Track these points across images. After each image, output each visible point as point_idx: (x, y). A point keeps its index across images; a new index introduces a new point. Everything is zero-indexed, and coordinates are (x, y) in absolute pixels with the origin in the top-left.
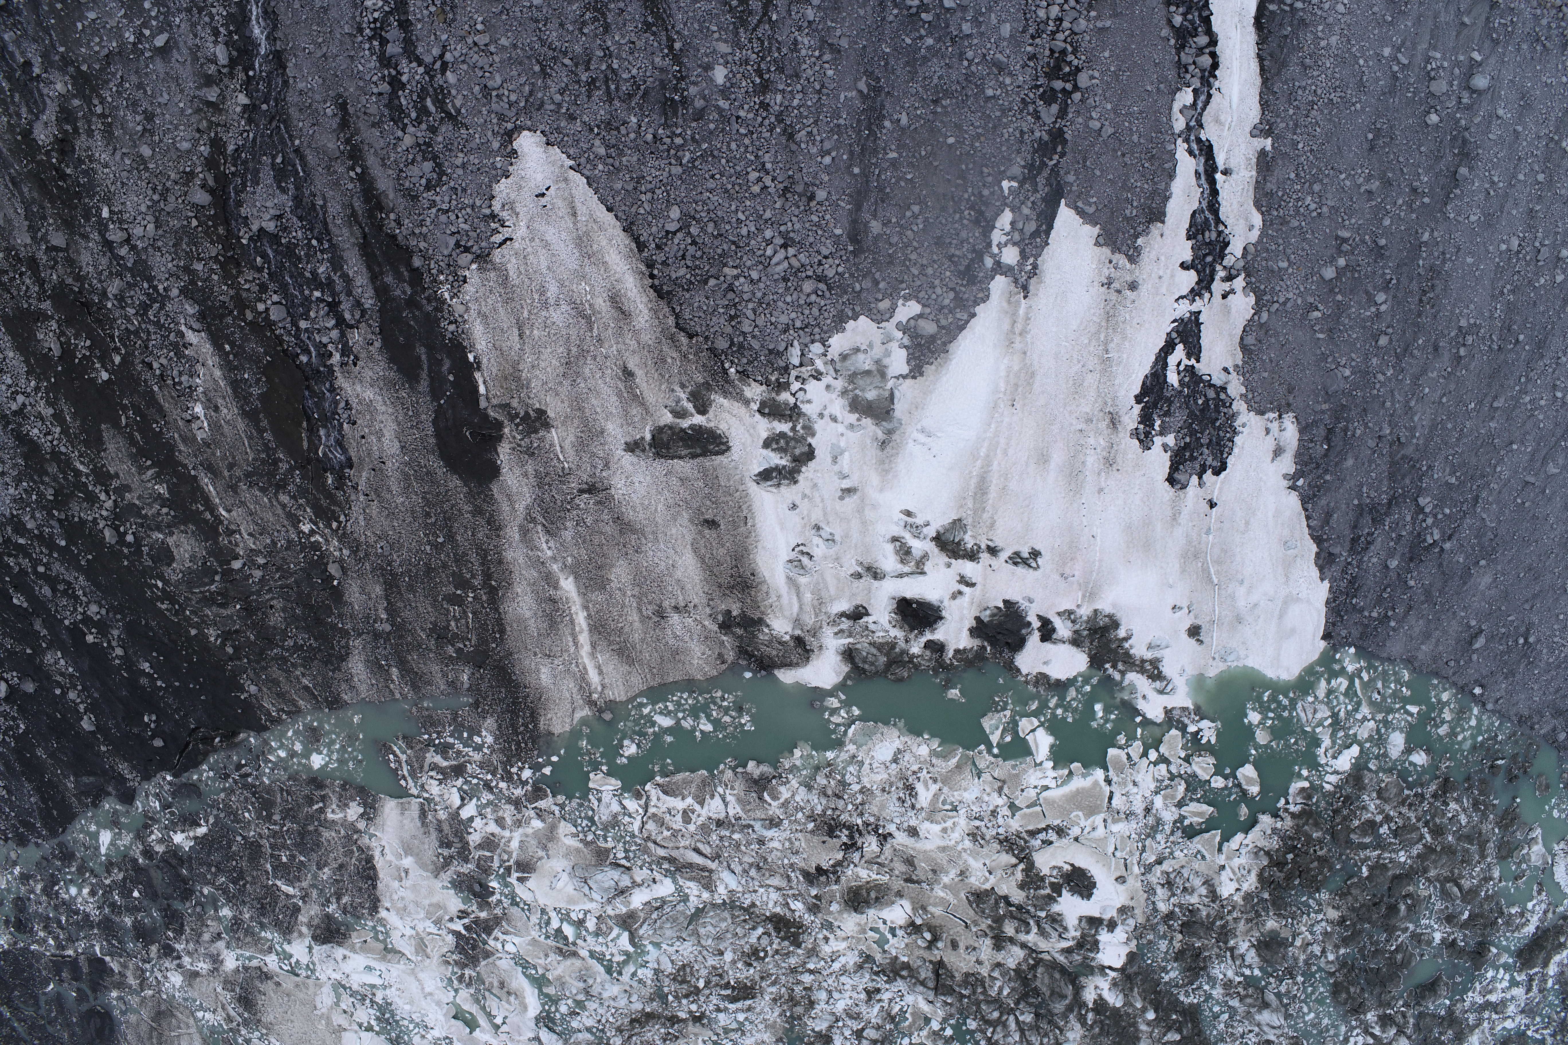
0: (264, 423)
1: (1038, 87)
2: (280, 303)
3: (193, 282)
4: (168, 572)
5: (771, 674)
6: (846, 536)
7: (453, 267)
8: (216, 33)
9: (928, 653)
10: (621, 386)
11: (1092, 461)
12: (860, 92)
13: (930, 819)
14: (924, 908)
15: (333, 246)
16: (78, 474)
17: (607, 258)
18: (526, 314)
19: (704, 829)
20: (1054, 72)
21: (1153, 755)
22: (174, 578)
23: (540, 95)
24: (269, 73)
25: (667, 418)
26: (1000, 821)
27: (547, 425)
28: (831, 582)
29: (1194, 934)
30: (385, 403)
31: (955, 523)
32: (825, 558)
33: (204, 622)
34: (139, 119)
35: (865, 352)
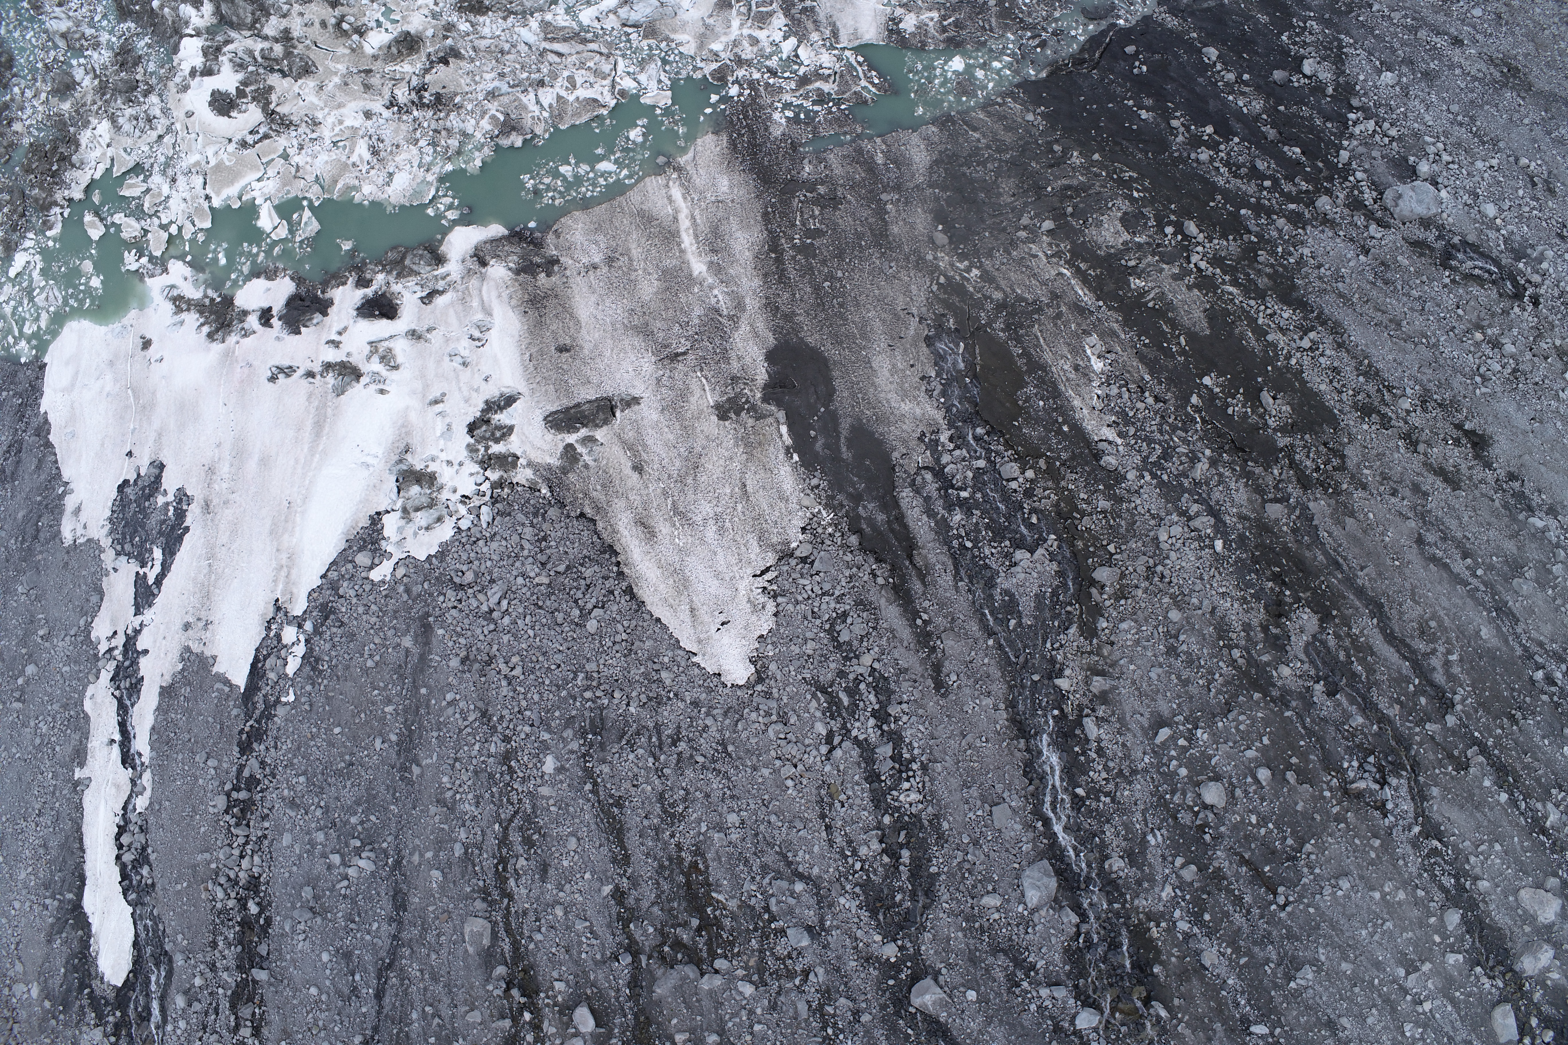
0: (1021, 362)
1: (262, 791)
2: (1008, 480)
3: (1108, 487)
4: (1125, 206)
5: (511, 230)
6: (439, 362)
7: (817, 541)
8: (1100, 751)
9: (368, 276)
10: (644, 456)
11: (224, 469)
12: (418, 765)
13: (354, 129)
14: (353, 50)
15: (947, 542)
16: (1235, 283)
17: (658, 572)
18: (739, 507)
19: (554, 76)
20: (247, 807)
21: (174, 230)
22: (1119, 202)
23: (727, 722)
24: (1034, 715)
25: (600, 434)
26: (295, 143)
27: (718, 407)
28: (452, 319)
29: (126, 82)
30: (888, 401)
31: (343, 393)
32: (458, 340)
33: (1086, 169)
34: (1184, 647)
35: (420, 529)
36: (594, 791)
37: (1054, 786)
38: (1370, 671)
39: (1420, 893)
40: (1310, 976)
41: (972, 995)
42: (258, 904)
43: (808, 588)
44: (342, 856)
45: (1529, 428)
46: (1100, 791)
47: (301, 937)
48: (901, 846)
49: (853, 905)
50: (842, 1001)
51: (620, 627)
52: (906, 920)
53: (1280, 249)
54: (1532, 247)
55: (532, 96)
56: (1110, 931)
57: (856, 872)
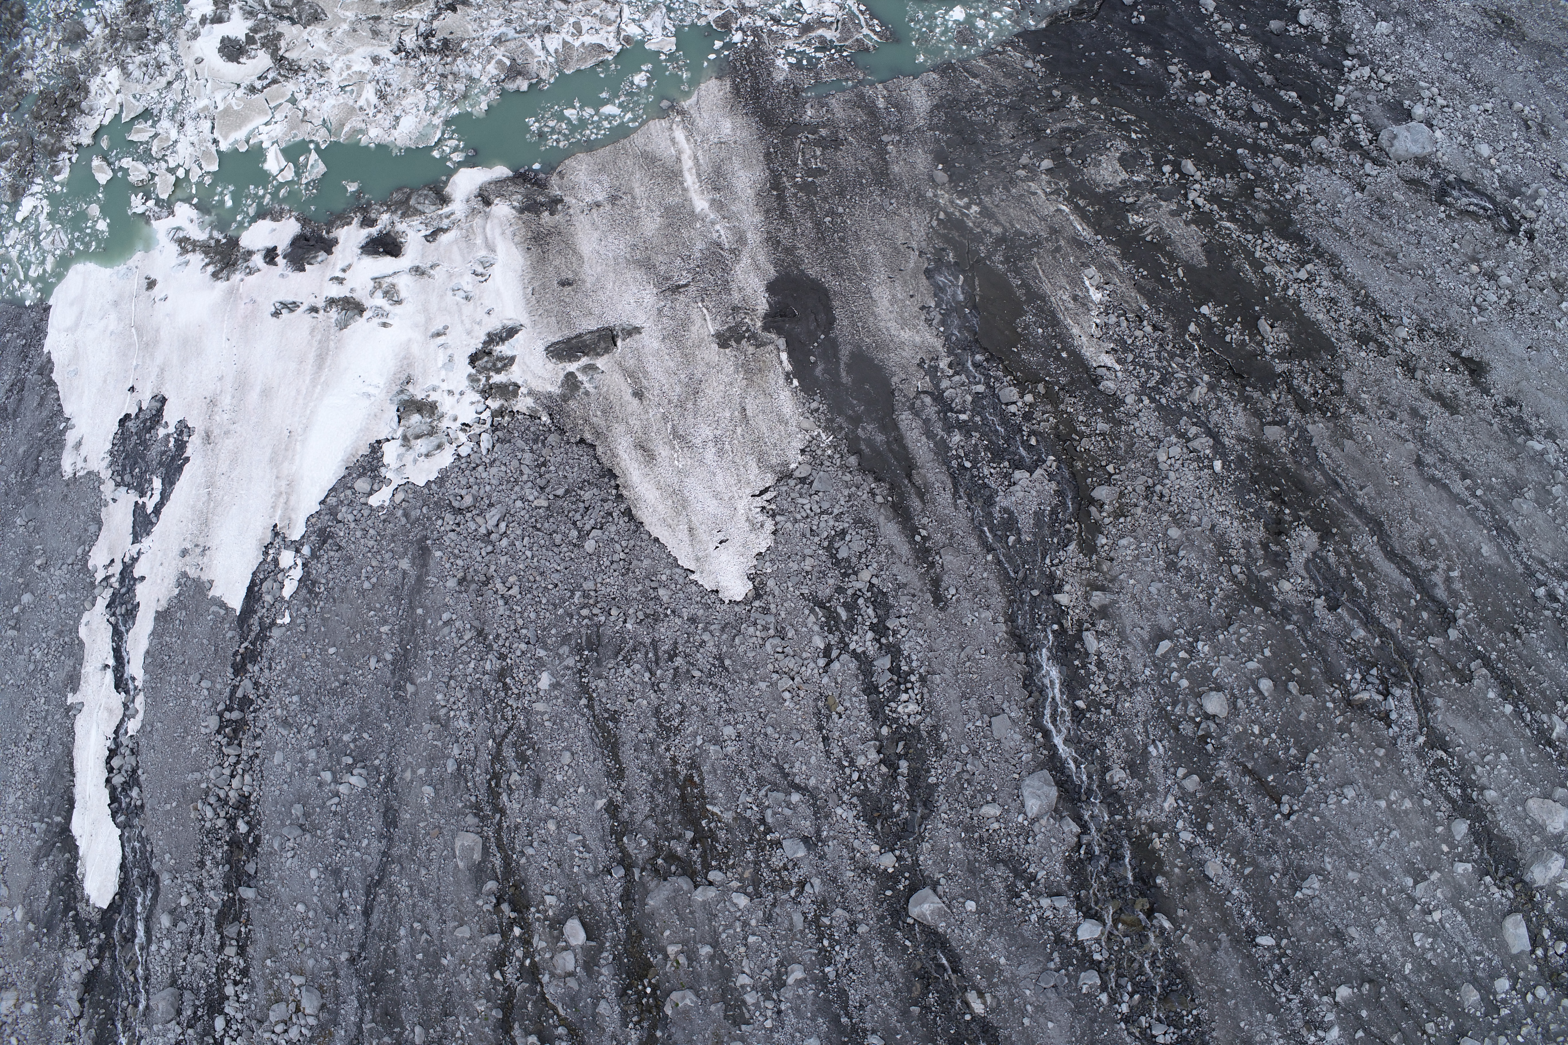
0: (1020, 293)
1: (255, 711)
2: (1007, 404)
3: (1107, 410)
4: (1124, 146)
5: (515, 171)
6: (442, 297)
7: (816, 462)
8: (1100, 664)
9: (373, 216)
10: (645, 383)
11: (226, 401)
12: (413, 684)
13: (362, 74)
15: (946, 463)
16: (1232, 218)
17: (657, 493)
18: (739, 430)
19: (560, 22)
20: (239, 727)
21: (181, 173)
22: (1117, 142)
23: (725, 636)
24: (1033, 629)
25: (601, 362)
26: (303, 87)
27: (718, 335)
28: (456, 255)
29: (137, 30)
30: (888, 329)
31: (346, 326)
32: (461, 275)
33: (1084, 113)
34: (1184, 562)
35: (420, 455)
36: (590, 706)
37: (1053, 699)
38: (1371, 586)
39: (1427, 802)
40: (1316, 885)
41: (971, 906)
42: (248, 823)
43: (807, 507)
44: (334, 774)
45: (1526, 356)
46: (1100, 703)
47: (290, 854)
48: (899, 757)
49: (851, 815)
50: (839, 912)
51: (617, 546)
52: (904, 830)
53: (1276, 186)
54: (1527, 185)
55: (538, 41)
56: (1112, 843)
57: (853, 782)
